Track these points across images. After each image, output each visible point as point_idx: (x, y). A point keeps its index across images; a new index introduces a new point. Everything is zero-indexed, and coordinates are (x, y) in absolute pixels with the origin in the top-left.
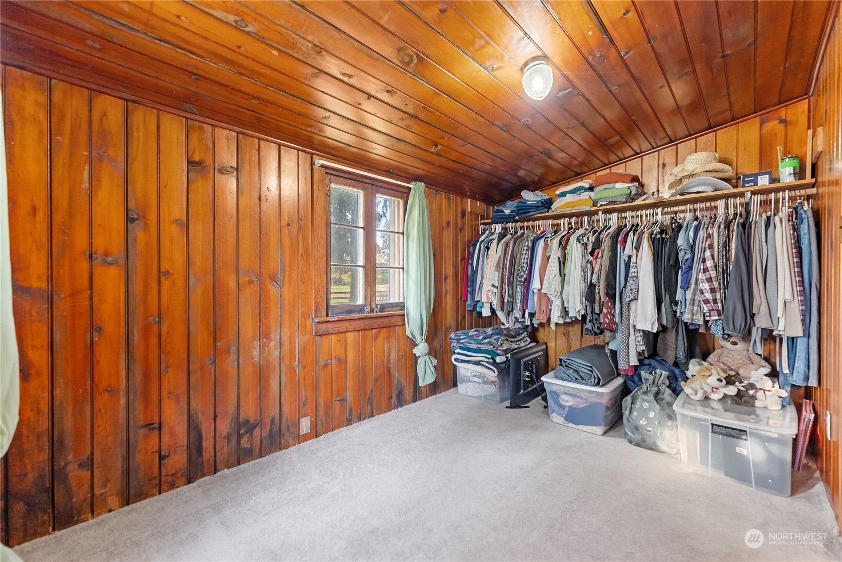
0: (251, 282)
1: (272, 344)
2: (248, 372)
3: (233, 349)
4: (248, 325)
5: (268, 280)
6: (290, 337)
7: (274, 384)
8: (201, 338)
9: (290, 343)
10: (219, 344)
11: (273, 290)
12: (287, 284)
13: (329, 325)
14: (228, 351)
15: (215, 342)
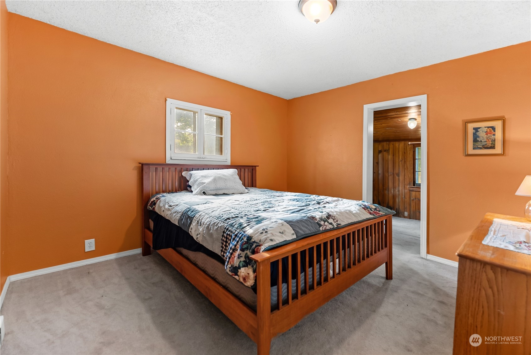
0: (391, 175)
1: (397, 190)
2: (390, 195)
3: (387, 189)
4: (391, 185)
5: (396, 175)
6: (402, 190)
7: (397, 200)
8: (381, 186)
9: (402, 191)
10: (384, 188)
11: (397, 177)
12: (401, 176)
13: (414, 189)
14: (386, 190)
15: (383, 187)
